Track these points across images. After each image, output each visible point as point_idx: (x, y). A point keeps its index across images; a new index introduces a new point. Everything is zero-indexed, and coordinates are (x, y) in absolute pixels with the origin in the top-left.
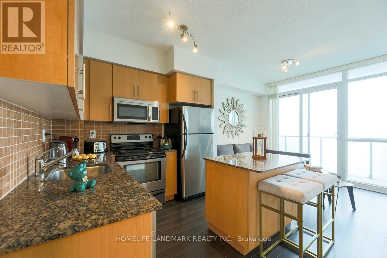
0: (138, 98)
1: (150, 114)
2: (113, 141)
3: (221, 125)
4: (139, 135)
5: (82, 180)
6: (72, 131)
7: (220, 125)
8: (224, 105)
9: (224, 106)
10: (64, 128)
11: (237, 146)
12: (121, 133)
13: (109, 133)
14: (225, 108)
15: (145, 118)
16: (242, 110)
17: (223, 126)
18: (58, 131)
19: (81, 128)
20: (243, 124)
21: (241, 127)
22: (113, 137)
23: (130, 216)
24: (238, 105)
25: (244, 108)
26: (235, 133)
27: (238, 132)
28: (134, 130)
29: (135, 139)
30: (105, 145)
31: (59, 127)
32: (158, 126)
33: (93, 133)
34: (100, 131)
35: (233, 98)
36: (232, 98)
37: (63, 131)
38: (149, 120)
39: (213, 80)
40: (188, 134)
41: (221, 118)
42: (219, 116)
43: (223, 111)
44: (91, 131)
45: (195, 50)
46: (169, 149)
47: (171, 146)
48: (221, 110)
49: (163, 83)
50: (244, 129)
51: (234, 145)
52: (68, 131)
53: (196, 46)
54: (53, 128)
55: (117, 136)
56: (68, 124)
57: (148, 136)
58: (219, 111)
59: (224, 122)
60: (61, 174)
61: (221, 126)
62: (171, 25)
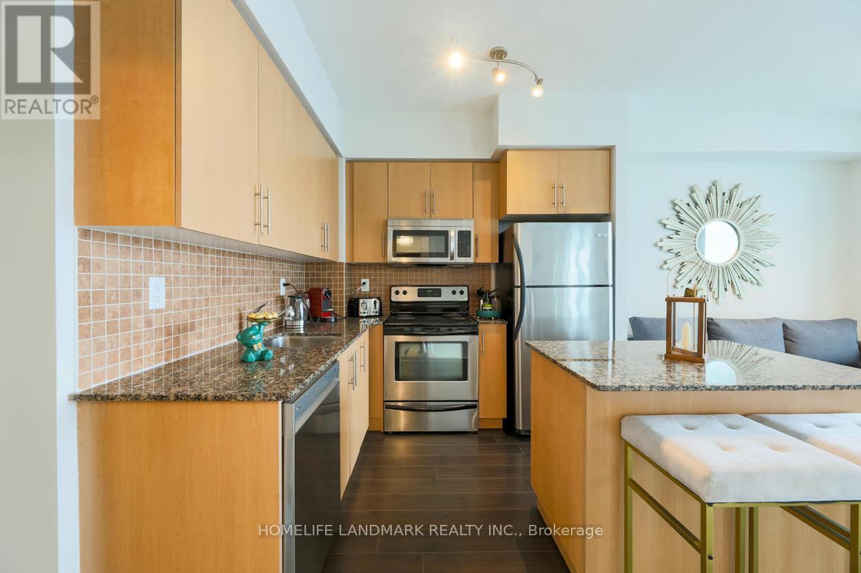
0: (432, 217)
1: (453, 246)
2: (394, 298)
3: (665, 263)
4: (442, 288)
5: (253, 348)
6: (329, 280)
7: (662, 263)
8: (677, 208)
9: (675, 210)
10: (318, 275)
11: (722, 324)
12: (409, 284)
13: (389, 284)
14: (683, 216)
15: (445, 255)
16: (756, 216)
17: (674, 263)
18: (313, 280)
19: (341, 274)
20: (759, 257)
21: (752, 267)
22: (394, 290)
23: (240, 398)
24: (735, 201)
25: (763, 208)
26: (725, 285)
27: (738, 282)
28: (432, 278)
29: (432, 295)
30: (378, 305)
31: (313, 274)
32: (483, 269)
33: (364, 283)
34: (375, 280)
35: (714, 184)
36: (710, 184)
37: (318, 280)
38: (452, 258)
39: (614, 146)
40: (527, 287)
41: (667, 244)
42: (660, 238)
43: (673, 223)
44: (363, 281)
45: (537, 92)
46: (491, 319)
47: (496, 313)
48: (664, 221)
49: (484, 179)
50: (764, 274)
51: (712, 319)
52: (324, 281)
53: (539, 81)
54: (307, 275)
55: (401, 289)
56: (324, 269)
57: (458, 289)
58: (661, 226)
59: (677, 255)
60: (284, 342)
61: (665, 267)
62: (456, 61)
